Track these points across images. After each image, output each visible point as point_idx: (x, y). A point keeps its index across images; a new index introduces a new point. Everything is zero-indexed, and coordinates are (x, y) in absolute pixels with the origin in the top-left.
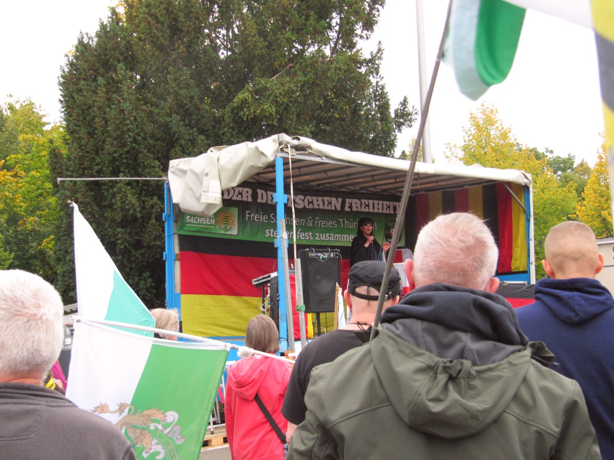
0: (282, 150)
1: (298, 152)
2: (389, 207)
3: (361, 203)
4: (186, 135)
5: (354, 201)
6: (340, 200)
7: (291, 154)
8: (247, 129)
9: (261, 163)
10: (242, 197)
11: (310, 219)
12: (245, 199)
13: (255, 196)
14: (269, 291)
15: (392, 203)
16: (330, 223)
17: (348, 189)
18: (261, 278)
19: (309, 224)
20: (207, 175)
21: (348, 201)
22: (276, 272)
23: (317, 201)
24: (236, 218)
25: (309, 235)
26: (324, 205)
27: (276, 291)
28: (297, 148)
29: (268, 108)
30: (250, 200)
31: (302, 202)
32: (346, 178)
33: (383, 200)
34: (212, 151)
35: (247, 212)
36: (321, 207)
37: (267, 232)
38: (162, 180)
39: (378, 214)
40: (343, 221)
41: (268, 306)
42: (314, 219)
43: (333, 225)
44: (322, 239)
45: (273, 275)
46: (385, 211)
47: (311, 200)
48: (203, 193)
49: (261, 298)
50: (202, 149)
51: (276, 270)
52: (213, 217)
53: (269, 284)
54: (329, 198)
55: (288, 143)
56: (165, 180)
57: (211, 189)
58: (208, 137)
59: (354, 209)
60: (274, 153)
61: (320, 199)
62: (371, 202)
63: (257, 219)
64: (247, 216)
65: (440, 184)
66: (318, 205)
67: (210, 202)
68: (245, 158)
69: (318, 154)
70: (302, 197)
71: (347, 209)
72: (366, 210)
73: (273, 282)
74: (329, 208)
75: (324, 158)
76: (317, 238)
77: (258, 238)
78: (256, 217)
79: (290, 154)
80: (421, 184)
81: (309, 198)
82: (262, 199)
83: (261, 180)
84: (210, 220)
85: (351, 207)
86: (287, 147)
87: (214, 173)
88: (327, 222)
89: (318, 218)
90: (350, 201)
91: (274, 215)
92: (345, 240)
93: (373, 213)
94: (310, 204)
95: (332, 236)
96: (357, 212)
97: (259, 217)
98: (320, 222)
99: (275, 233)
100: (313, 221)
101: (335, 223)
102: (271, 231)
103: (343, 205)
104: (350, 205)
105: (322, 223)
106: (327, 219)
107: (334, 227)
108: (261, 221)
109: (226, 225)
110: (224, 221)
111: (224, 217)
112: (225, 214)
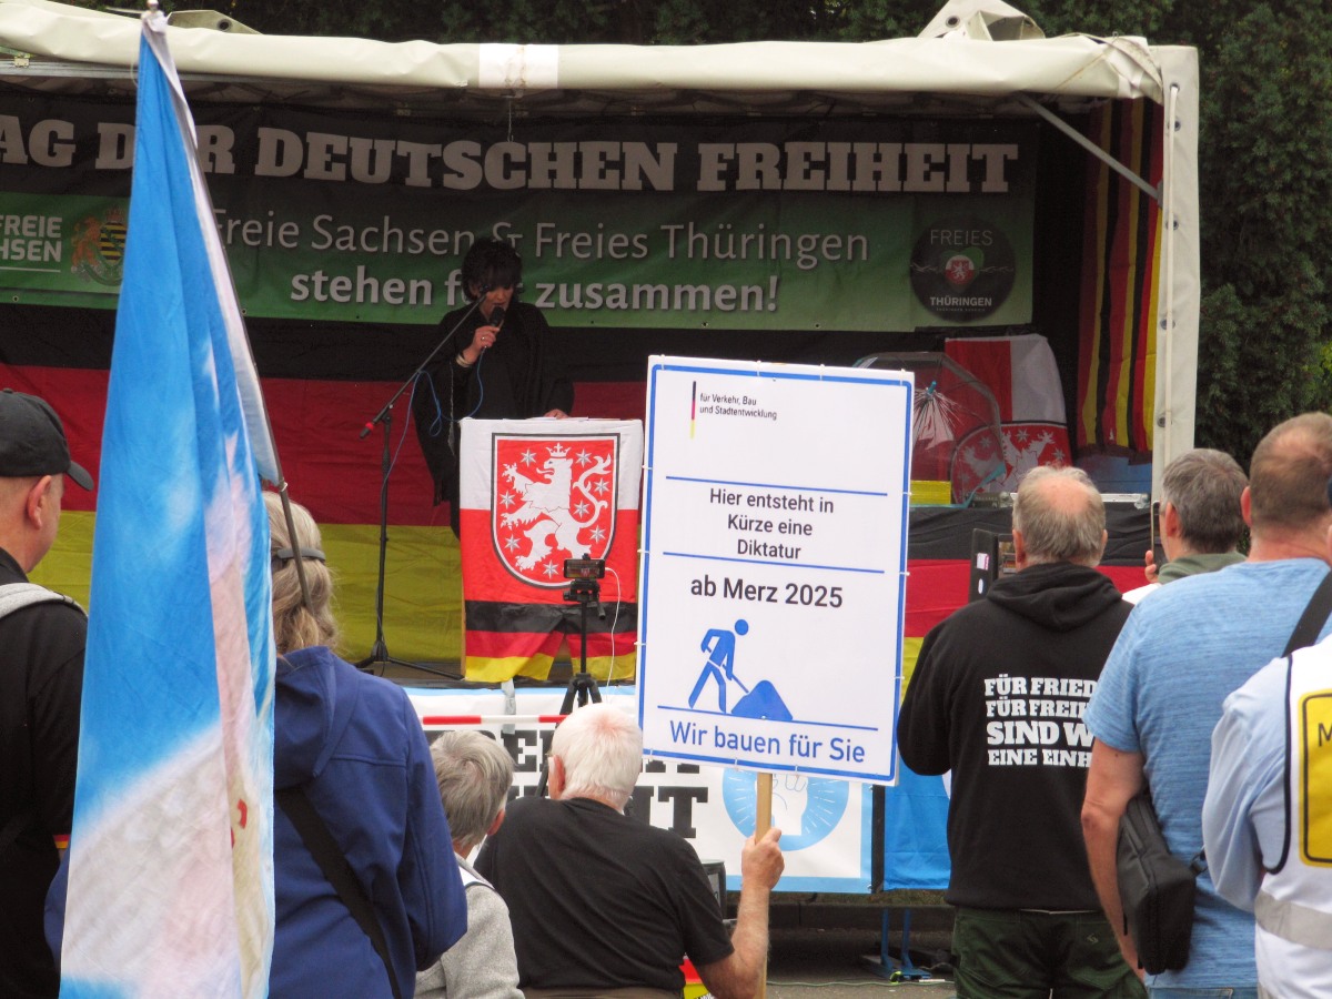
2: (944, 167)
3: (784, 156)
5: (748, 151)
6: (668, 150)
11: (502, 228)
13: (246, 152)
15: (959, 152)
16: (616, 241)
21: (711, 155)
23: (553, 157)
26: (579, 174)
31: (476, 165)
33: (907, 138)
36: (566, 180)
37: (295, 282)
39: (875, 197)
40: (681, 233)
42: (524, 228)
43: (629, 248)
44: (565, 304)
46: (915, 183)
47: (518, 158)
52: (59, 235)
54: (610, 146)
59: (746, 182)
61: (565, 150)
62: (839, 150)
63: (254, 237)
66: (552, 174)
70: (474, 148)
71: (709, 181)
72: (816, 182)
74: (611, 181)
77: (257, 307)
78: (245, 231)
81: (517, 151)
82: (279, 162)
84: (42, 247)
85: (731, 173)
88: (600, 236)
89: (553, 225)
90: (727, 150)
91: (330, 219)
92: (692, 305)
93: (851, 194)
94: (513, 173)
95: (616, 291)
96: (762, 194)
97: (260, 230)
98: (560, 238)
99: (334, 288)
100: (520, 236)
101: (640, 241)
102: (313, 278)
103: (687, 167)
104: (724, 167)
105: (575, 243)
106: (601, 226)
107: (634, 255)
108: (270, 243)
109: (112, 263)
110: (104, 249)
111: (104, 236)
112: (109, 224)
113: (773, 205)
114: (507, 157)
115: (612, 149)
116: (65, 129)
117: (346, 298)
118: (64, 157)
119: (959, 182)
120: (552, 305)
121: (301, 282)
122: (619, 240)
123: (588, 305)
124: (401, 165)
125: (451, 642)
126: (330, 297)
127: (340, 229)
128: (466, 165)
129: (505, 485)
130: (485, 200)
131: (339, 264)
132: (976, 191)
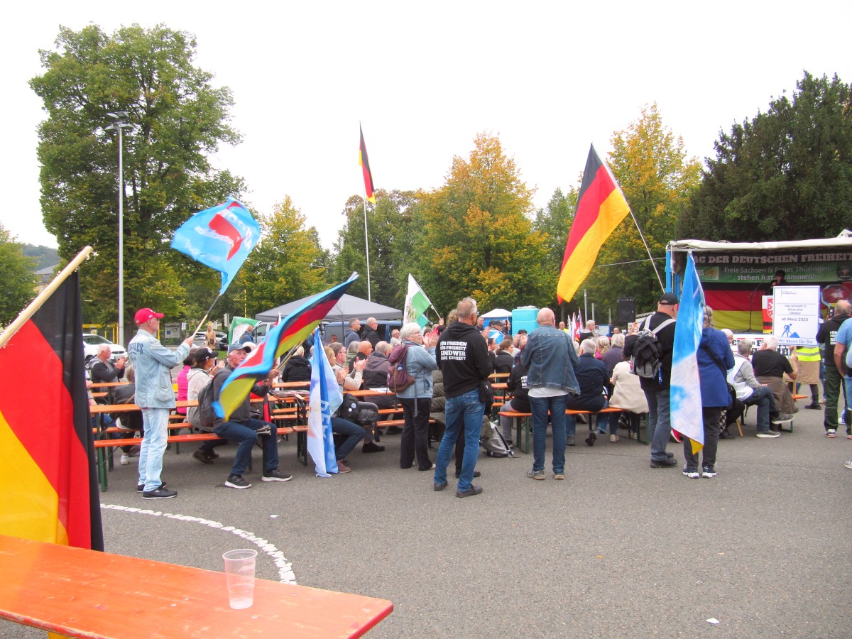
2: (842, 257)
3: (815, 256)
5: (809, 256)
6: (796, 256)
12: (724, 262)
13: (731, 259)
15: (845, 255)
19: (769, 271)
21: (803, 257)
29: (735, 215)
30: (728, 261)
31: (766, 260)
33: (836, 253)
36: (780, 261)
37: (738, 277)
39: (831, 262)
46: (838, 259)
59: (809, 260)
61: (780, 257)
62: (824, 255)
63: (731, 271)
64: (725, 270)
66: (778, 260)
70: (765, 257)
71: (803, 260)
72: (821, 260)
74: (787, 261)
77: (733, 281)
81: (772, 257)
85: (807, 259)
90: (806, 256)
93: (827, 262)
94: (772, 260)
96: (811, 262)
102: (741, 277)
103: (800, 258)
104: (805, 258)
109: (710, 275)
113: (814, 263)
114: (770, 258)
115: (787, 256)
116: (704, 258)
118: (704, 262)
119: (845, 259)
124: (754, 260)
125: (761, 328)
126: (743, 279)
128: (764, 260)
129: (769, 305)
130: (767, 265)
131: (745, 274)
132: (848, 260)
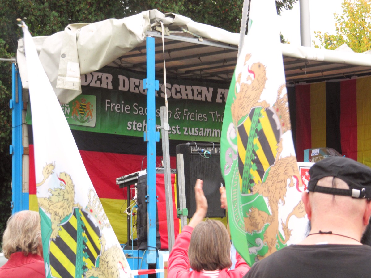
0: (154, 29)
1: (172, 32)
4: (36, 11)
6: (211, 89)
7: (165, 34)
8: (107, 6)
9: (129, 43)
10: (101, 83)
11: (177, 110)
12: (104, 86)
13: (115, 82)
14: (136, 192)
16: (200, 116)
17: (220, 77)
18: (126, 176)
19: (176, 116)
20: (64, 56)
21: (219, 92)
22: (145, 170)
23: (186, 90)
24: (94, 108)
25: (176, 129)
26: (193, 95)
27: (144, 192)
28: (172, 27)
30: (110, 87)
32: (222, 64)
34: (69, 29)
35: (107, 101)
36: (190, 97)
37: (128, 124)
38: (10, 61)
40: (214, 114)
41: (134, 209)
42: (181, 110)
43: (203, 118)
44: (190, 134)
45: (142, 173)
47: (178, 90)
48: (59, 77)
49: (127, 201)
50: (55, 27)
51: (145, 167)
52: (68, 106)
53: (136, 184)
54: (199, 88)
55: (161, 21)
56: (13, 61)
57: (68, 73)
58: (61, 14)
60: (145, 32)
61: (189, 88)
63: (118, 109)
64: (107, 105)
65: (325, 73)
66: (187, 95)
67: (67, 87)
68: (110, 37)
69: (195, 35)
71: (219, 100)
73: (141, 181)
74: (199, 99)
75: (201, 39)
76: (185, 133)
77: (119, 131)
78: (116, 107)
79: (163, 34)
80: (308, 73)
82: (124, 87)
83: (123, 65)
84: (64, 110)
85: (223, 98)
86: (160, 26)
87: (72, 54)
88: (196, 114)
89: (187, 110)
90: (223, 91)
91: (137, 105)
92: (216, 135)
94: (177, 94)
95: (201, 130)
97: (120, 107)
98: (188, 114)
99: (138, 126)
100: (181, 113)
101: (205, 116)
102: (133, 123)
104: (221, 96)
105: (191, 116)
106: (196, 111)
107: (204, 120)
108: (122, 111)
109: (82, 115)
110: (80, 111)
111: (81, 107)
112: (82, 103)
114: (176, 89)
117: (140, 130)
120: (187, 134)
121: (130, 124)
122: (200, 115)
123: (195, 134)
126: (137, 129)
127: (140, 108)
